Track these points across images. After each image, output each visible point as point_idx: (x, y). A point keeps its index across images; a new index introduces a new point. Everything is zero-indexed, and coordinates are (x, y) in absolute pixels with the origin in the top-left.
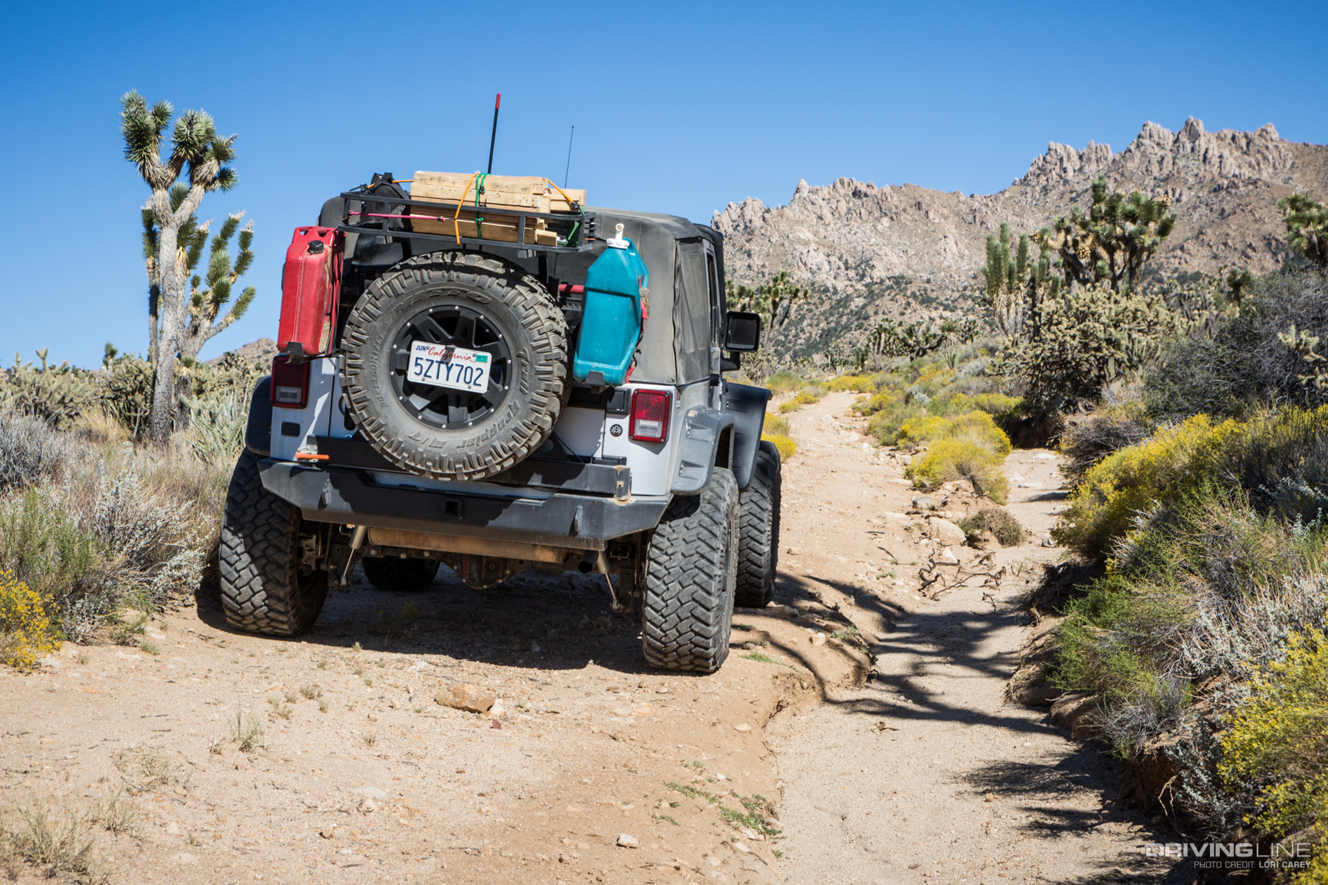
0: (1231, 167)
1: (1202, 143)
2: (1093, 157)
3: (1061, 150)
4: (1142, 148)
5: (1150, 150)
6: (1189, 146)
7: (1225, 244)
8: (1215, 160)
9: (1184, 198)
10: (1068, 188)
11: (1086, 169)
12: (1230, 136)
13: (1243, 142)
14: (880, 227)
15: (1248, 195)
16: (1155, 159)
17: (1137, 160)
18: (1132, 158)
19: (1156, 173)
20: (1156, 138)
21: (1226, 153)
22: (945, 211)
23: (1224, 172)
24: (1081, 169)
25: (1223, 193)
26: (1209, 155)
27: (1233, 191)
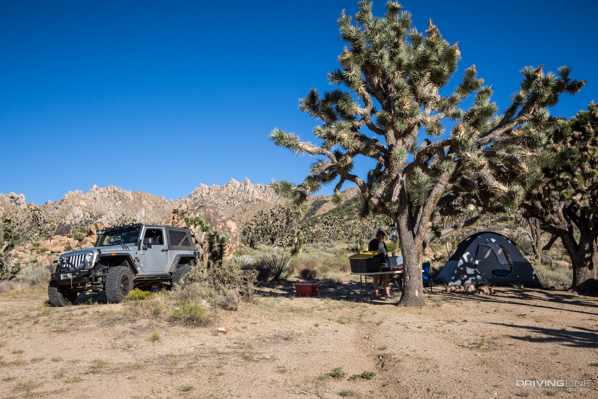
0: (256, 196)
1: (248, 187)
2: (213, 189)
3: (203, 187)
4: (227, 187)
5: (230, 188)
6: (243, 188)
7: (240, 221)
8: (251, 193)
9: (236, 205)
10: (202, 199)
11: (210, 193)
12: (260, 186)
13: (264, 188)
14: (117, 204)
15: (256, 205)
16: (231, 191)
17: (225, 191)
18: (223, 190)
19: (230, 196)
20: (234, 184)
21: (255, 191)
22: (151, 202)
23: (253, 197)
24: (208, 193)
25: (249, 204)
26: (249, 191)
27: (252, 203)
